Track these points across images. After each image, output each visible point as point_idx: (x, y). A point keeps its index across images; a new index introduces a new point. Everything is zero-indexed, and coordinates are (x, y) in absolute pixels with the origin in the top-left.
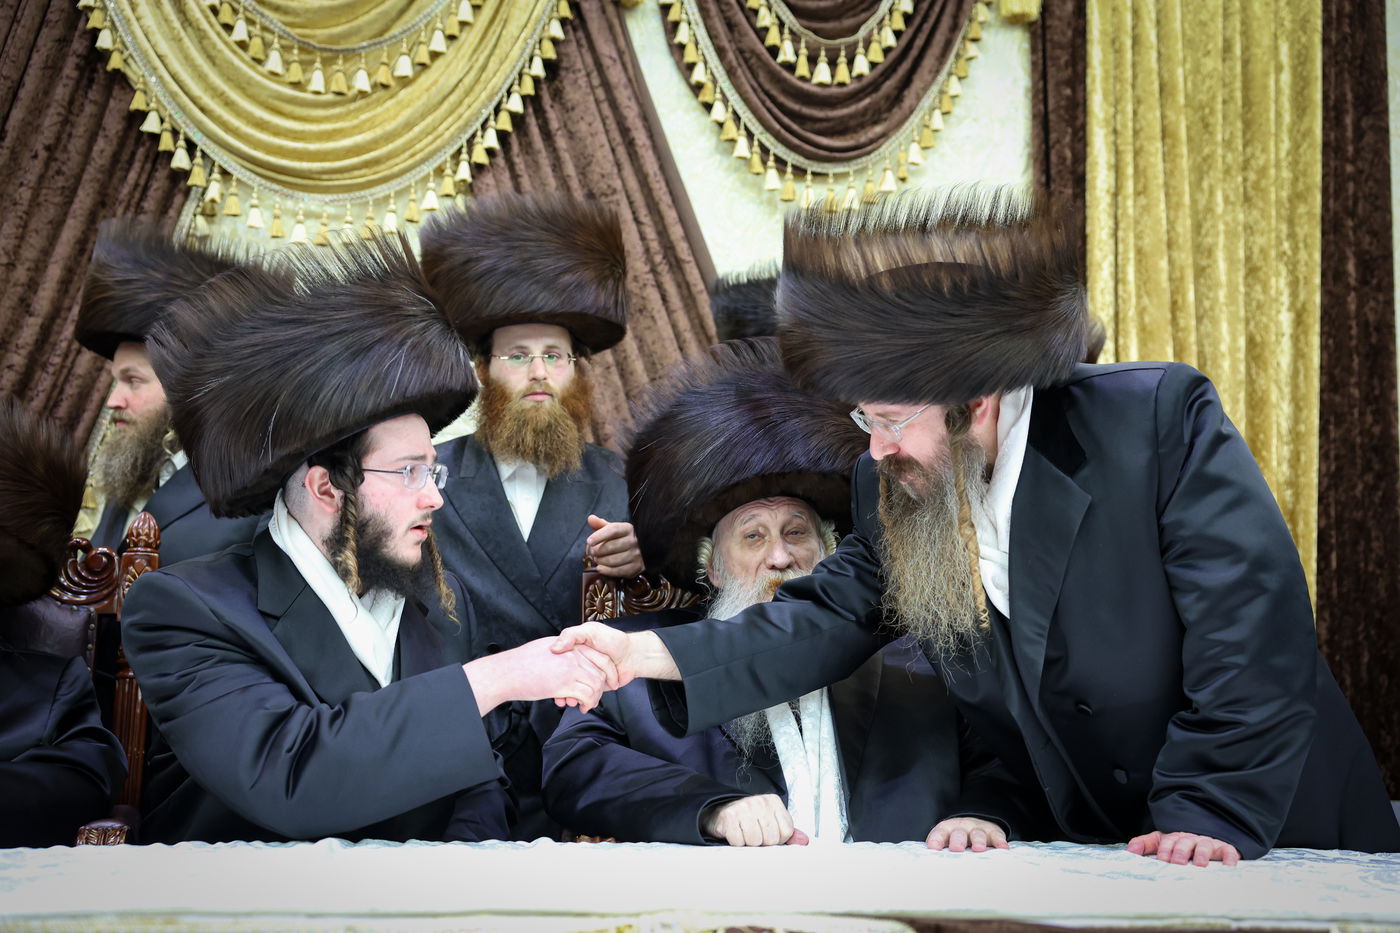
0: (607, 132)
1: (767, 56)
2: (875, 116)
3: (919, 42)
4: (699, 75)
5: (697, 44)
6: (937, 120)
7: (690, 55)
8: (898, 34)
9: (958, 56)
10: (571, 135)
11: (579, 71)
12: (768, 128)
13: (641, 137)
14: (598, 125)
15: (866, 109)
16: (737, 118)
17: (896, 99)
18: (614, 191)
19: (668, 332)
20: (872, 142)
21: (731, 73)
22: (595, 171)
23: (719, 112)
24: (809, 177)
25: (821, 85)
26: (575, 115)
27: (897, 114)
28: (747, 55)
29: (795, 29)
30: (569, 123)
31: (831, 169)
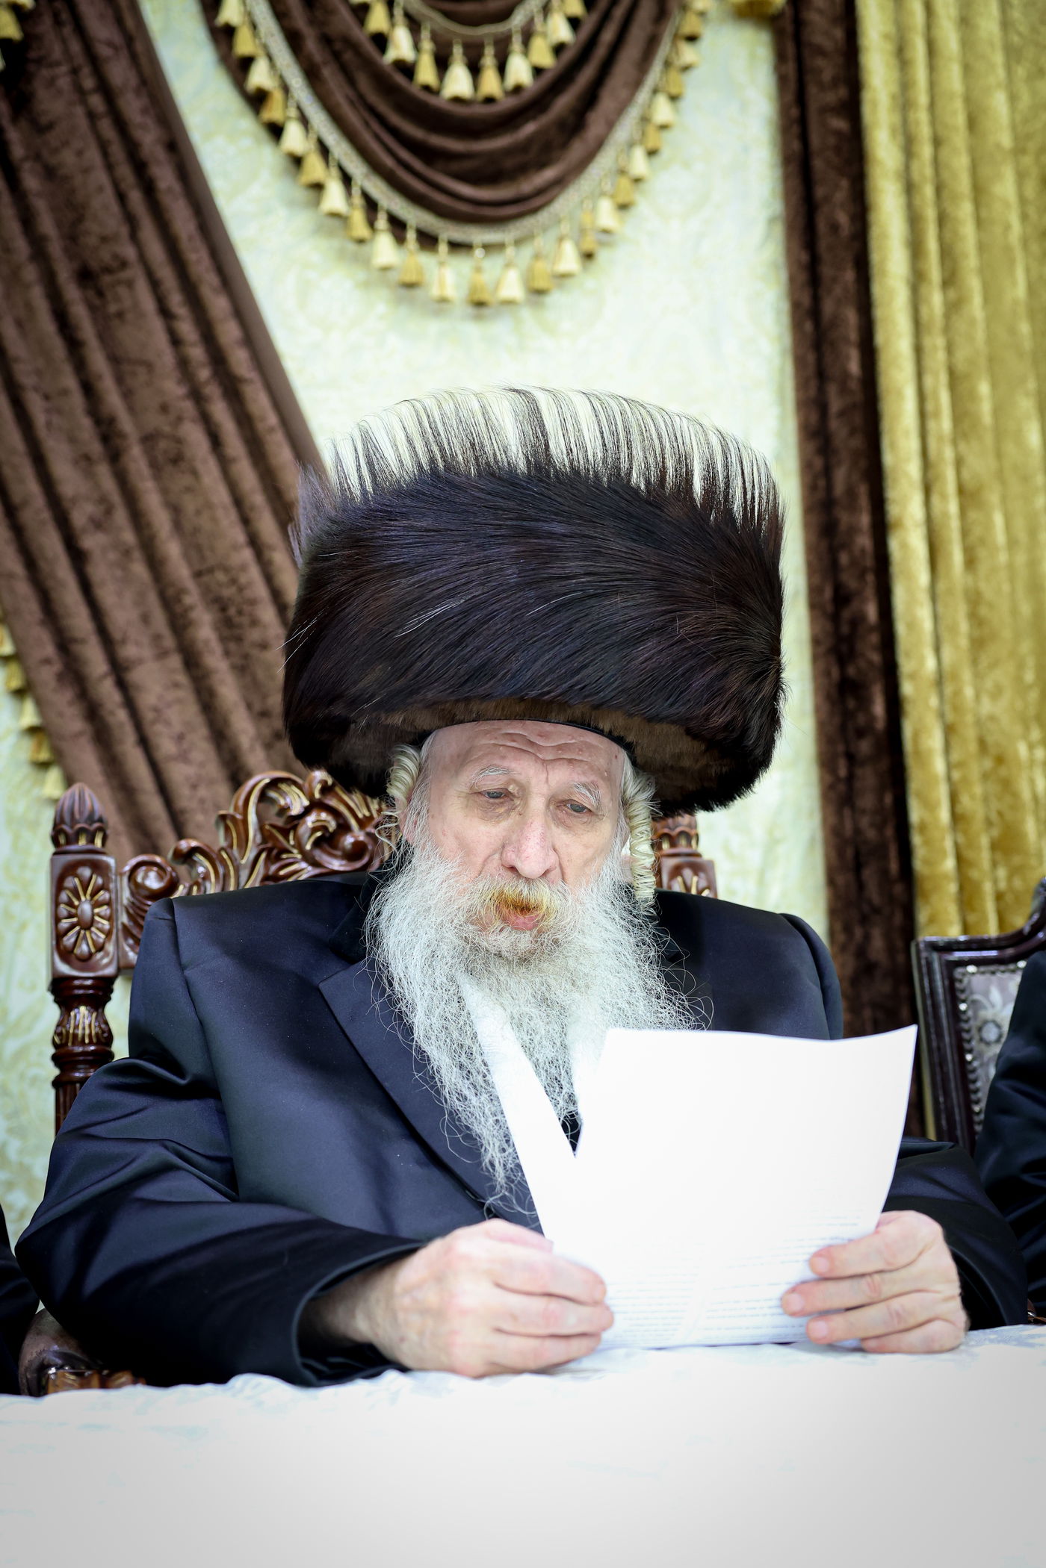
0: (110, 167)
1: (370, 48)
2: (543, 152)
3: (608, 36)
4: (260, 77)
5: (254, 26)
6: (639, 163)
7: (244, 44)
8: (574, 22)
9: (667, 64)
10: (50, 173)
11: (58, 64)
12: (376, 167)
13: (165, 177)
14: (94, 155)
15: (530, 140)
16: (324, 151)
17: (574, 125)
18: (124, 264)
19: (221, 495)
20: (540, 192)
21: (312, 75)
22: (92, 228)
23: (294, 138)
24: (443, 248)
25: (457, 100)
26: (53, 138)
27: (577, 149)
28: (338, 46)
29: (412, 11)
30: (45, 153)
31: (478, 235)
